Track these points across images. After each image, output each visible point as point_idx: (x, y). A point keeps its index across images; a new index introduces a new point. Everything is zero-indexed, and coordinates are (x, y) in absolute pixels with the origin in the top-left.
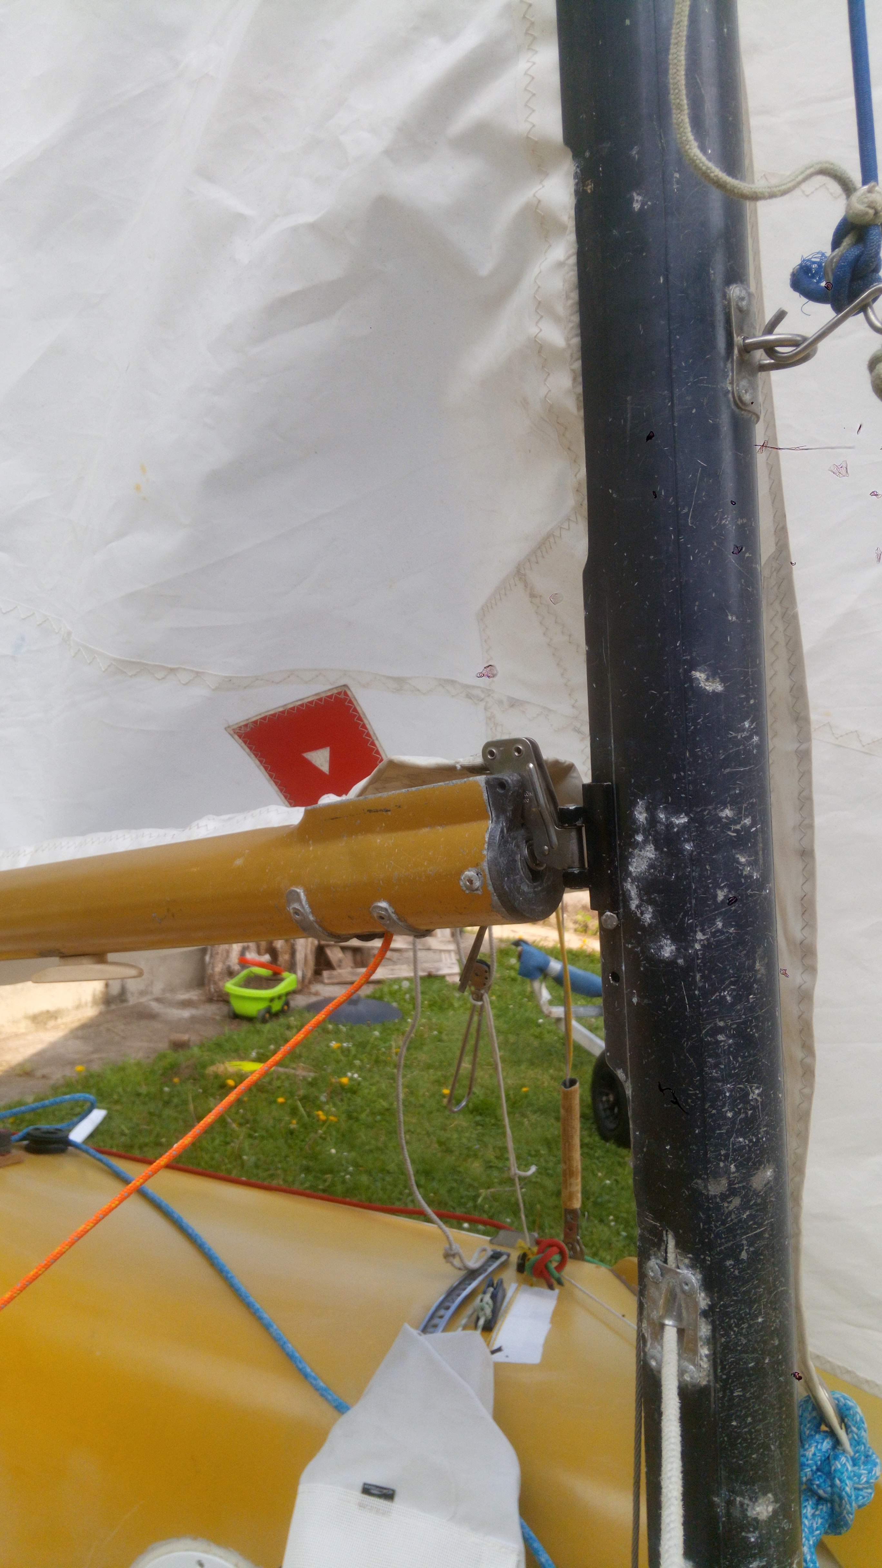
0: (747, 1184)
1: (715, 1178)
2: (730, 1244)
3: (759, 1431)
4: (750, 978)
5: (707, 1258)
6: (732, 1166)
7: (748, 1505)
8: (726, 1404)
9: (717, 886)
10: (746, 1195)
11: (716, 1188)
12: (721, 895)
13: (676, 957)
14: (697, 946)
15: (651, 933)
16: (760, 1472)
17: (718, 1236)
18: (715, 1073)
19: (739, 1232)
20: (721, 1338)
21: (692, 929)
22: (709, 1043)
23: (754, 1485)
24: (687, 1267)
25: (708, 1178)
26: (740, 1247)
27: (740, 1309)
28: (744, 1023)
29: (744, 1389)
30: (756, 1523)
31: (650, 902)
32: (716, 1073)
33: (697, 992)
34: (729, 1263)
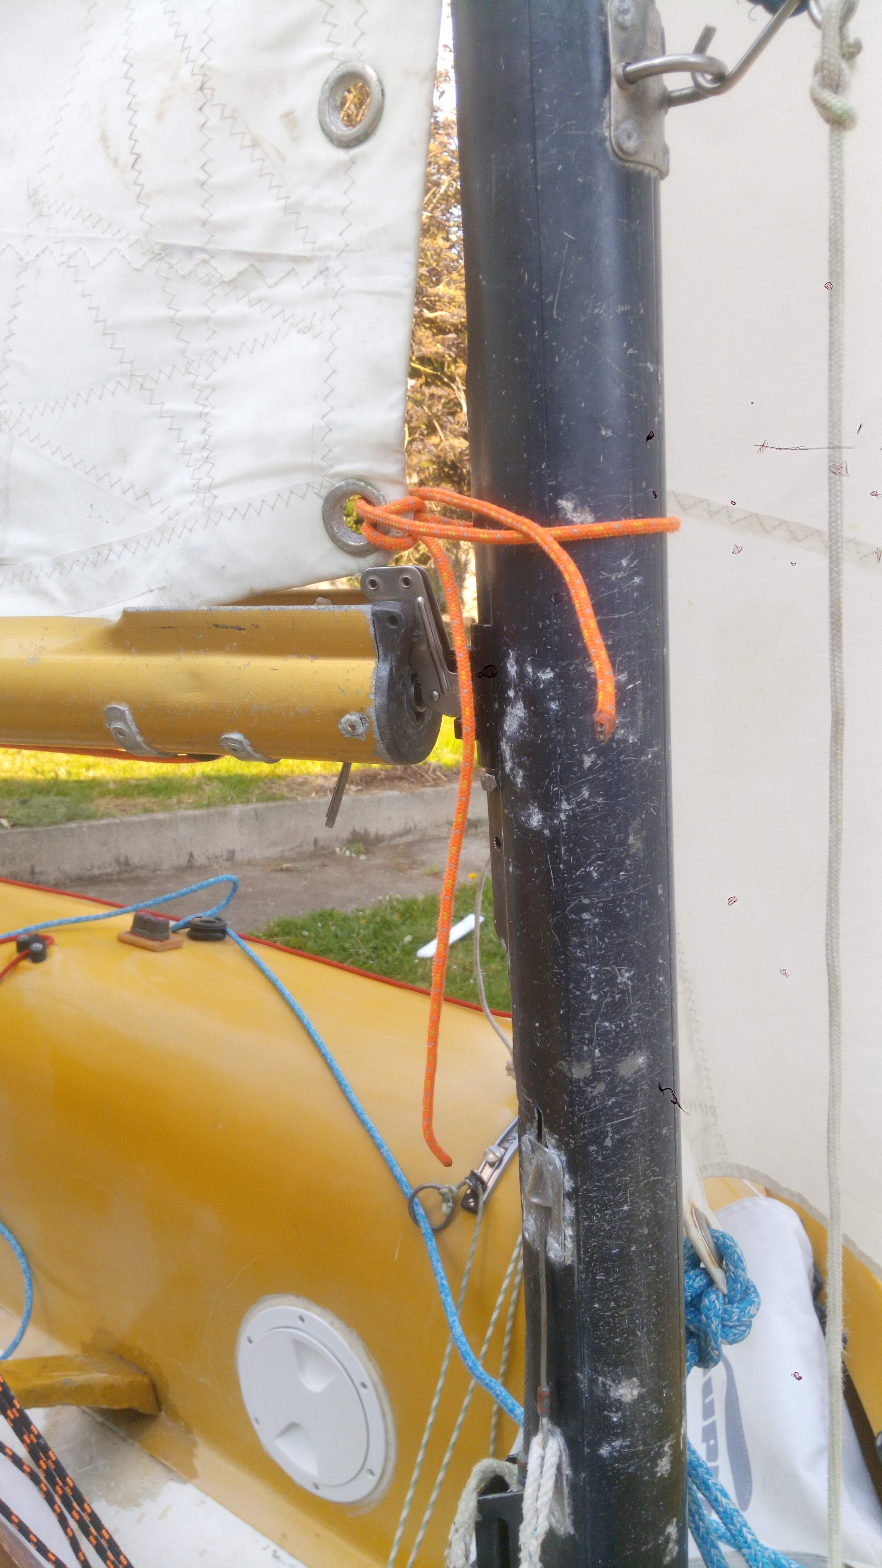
0: (613, 1070)
1: (579, 1061)
2: (593, 1130)
3: (623, 1316)
4: (621, 853)
5: (571, 1140)
7: (611, 1386)
8: (589, 1286)
9: (584, 751)
12: (588, 762)
13: (543, 827)
14: (563, 817)
15: (522, 799)
16: (624, 1356)
17: (581, 1120)
18: (579, 954)
20: (583, 1221)
21: (557, 798)
22: (573, 920)
23: (617, 1368)
24: (554, 1147)
25: (572, 1061)
26: (605, 1134)
27: (604, 1196)
28: (613, 901)
29: (607, 1274)
30: (619, 1405)
31: (521, 765)
32: (581, 952)
33: (562, 866)
34: (592, 1148)
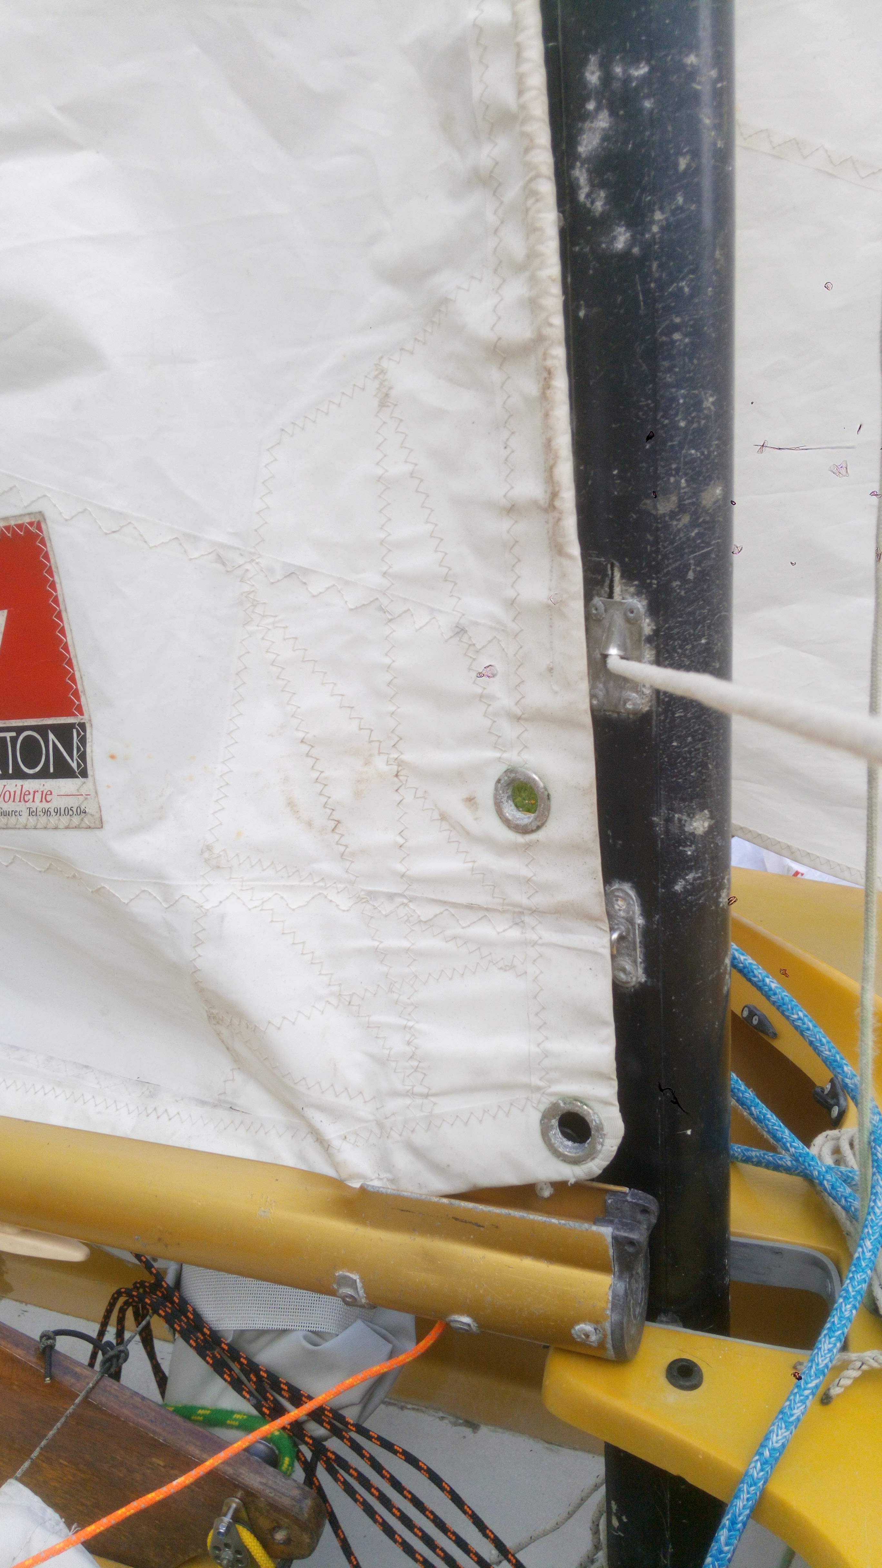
0: (697, 500)
3: (698, 749)
6: (683, 481)
7: (686, 821)
8: (668, 726)
9: (679, 153)
10: (695, 512)
11: (664, 506)
12: (682, 164)
14: (655, 229)
15: (604, 223)
16: (698, 789)
17: (665, 556)
19: (686, 551)
21: (650, 209)
22: (663, 343)
23: (692, 802)
24: (632, 596)
26: (687, 567)
27: (685, 631)
28: (702, 318)
30: (692, 838)
33: (652, 285)
34: (676, 583)
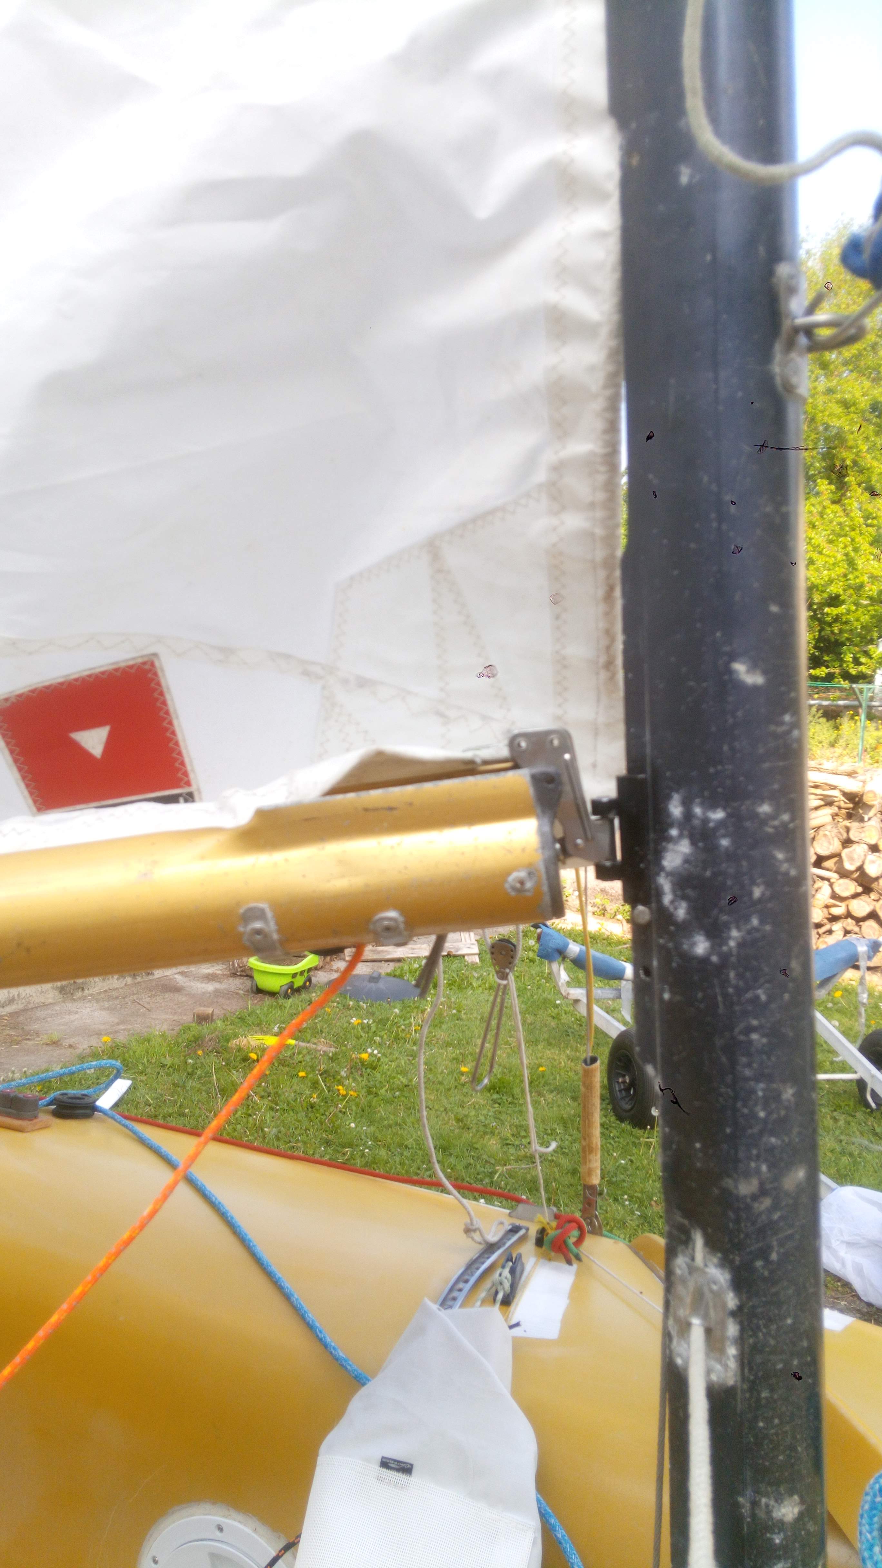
0: (779, 1185)
1: (745, 1178)
2: (760, 1245)
3: (786, 1432)
5: (736, 1257)
6: (764, 1166)
7: (773, 1507)
8: (753, 1405)
9: (753, 883)
10: (777, 1196)
11: (746, 1188)
12: (757, 892)
13: (710, 954)
14: (732, 944)
15: (685, 929)
16: (787, 1473)
17: (747, 1236)
18: (747, 1072)
19: (769, 1233)
20: (749, 1339)
21: (727, 926)
22: (742, 1042)
23: (780, 1487)
24: (716, 1266)
25: (738, 1178)
26: (770, 1248)
27: (769, 1311)
28: (778, 1021)
29: (772, 1390)
30: (780, 1525)
31: (684, 897)
32: (749, 1072)
33: (730, 990)
34: (759, 1264)
